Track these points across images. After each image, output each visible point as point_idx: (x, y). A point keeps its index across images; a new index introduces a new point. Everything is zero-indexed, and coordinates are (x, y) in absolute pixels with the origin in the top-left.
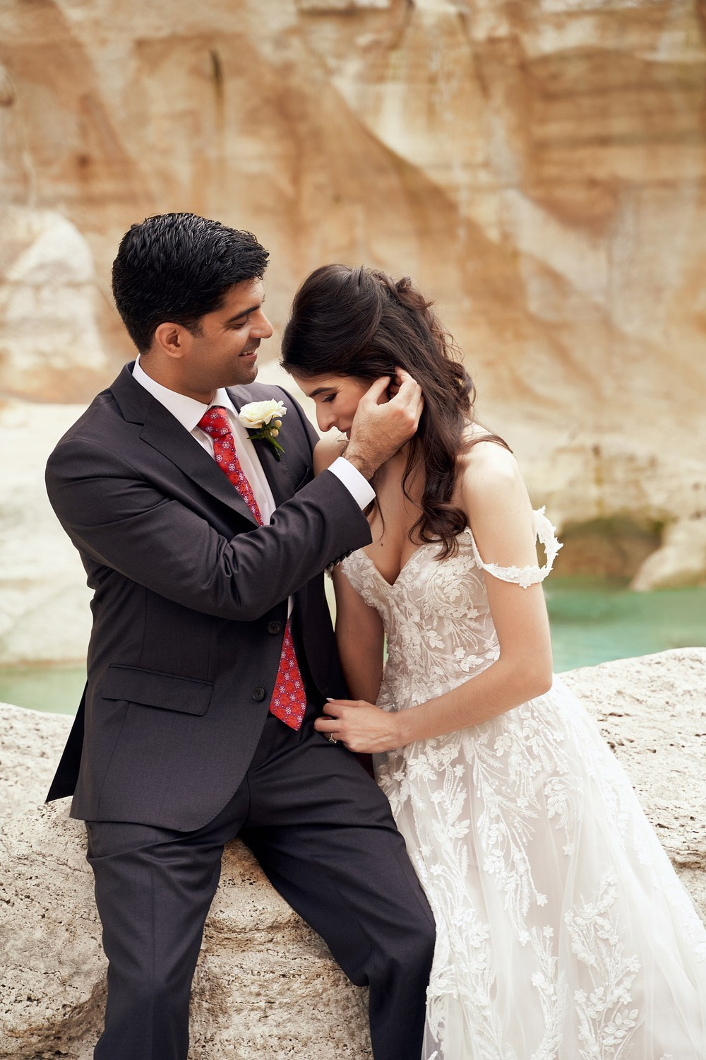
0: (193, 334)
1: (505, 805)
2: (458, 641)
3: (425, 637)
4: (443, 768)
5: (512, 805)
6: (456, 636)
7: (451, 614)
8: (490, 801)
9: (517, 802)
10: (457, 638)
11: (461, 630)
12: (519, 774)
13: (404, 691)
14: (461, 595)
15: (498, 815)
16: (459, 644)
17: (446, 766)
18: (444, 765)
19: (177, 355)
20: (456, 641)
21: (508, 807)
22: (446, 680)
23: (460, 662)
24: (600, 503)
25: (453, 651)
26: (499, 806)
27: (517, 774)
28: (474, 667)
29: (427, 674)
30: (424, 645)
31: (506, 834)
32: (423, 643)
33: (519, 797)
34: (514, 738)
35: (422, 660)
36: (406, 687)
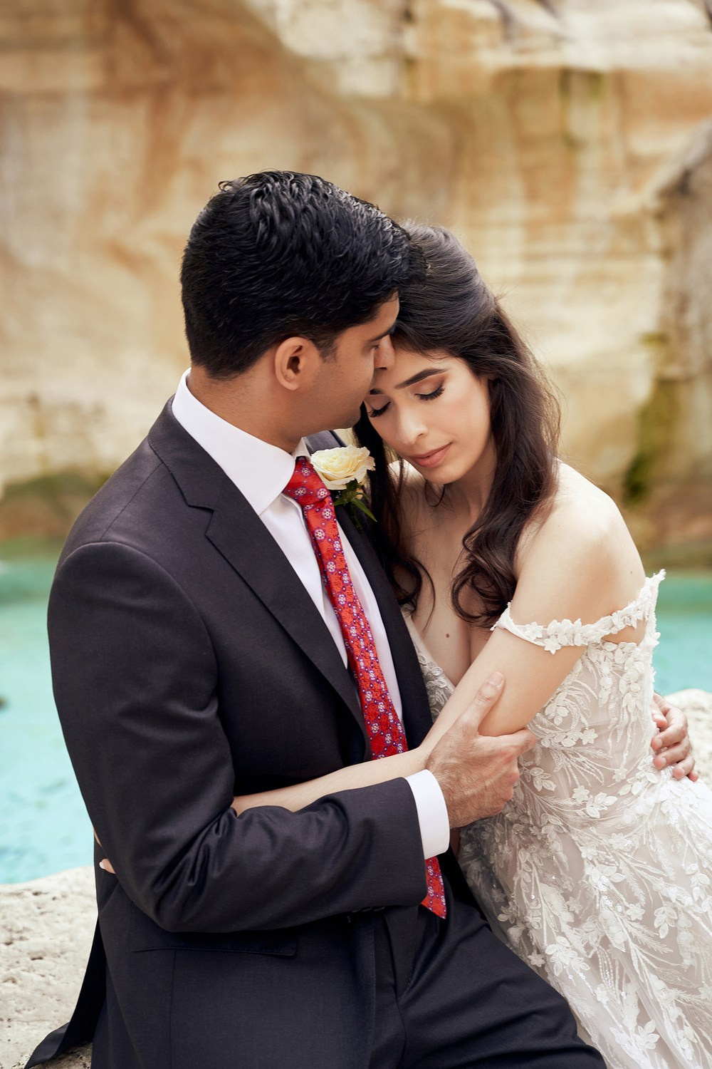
0: (323, 356)
1: (684, 1001)
2: (575, 777)
3: (526, 777)
4: (592, 953)
5: (694, 998)
6: (571, 770)
7: (560, 743)
8: (666, 1000)
9: (700, 994)
10: (573, 774)
11: (577, 762)
12: (695, 956)
13: (500, 847)
14: (570, 713)
15: (680, 1017)
16: (577, 783)
17: (596, 949)
18: (592, 948)
19: (292, 386)
20: (572, 778)
21: (689, 1003)
22: (565, 830)
23: (584, 805)
24: (44, 459)
25: (571, 793)
26: (678, 1004)
27: (692, 957)
28: (606, 808)
29: (536, 825)
30: (526, 787)
31: (696, 1041)
32: (525, 785)
33: (702, 986)
34: (679, 909)
35: (527, 807)
36: (503, 843)
